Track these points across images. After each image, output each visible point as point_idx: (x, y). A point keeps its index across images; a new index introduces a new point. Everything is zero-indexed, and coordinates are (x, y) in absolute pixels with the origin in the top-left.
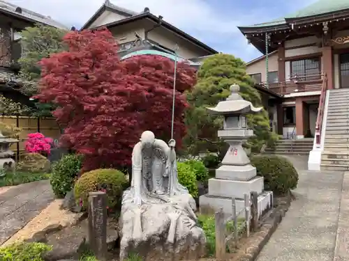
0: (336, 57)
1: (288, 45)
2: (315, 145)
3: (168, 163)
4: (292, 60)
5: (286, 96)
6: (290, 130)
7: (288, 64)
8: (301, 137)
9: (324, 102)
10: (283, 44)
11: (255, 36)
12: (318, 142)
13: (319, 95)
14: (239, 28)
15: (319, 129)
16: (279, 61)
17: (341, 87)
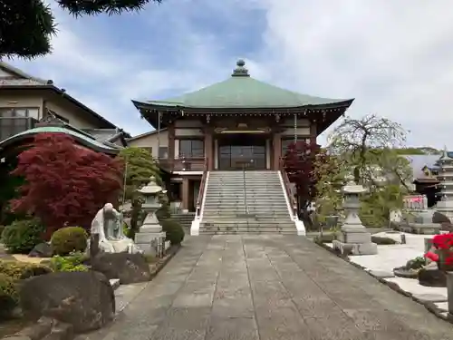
0: (216, 141)
1: (178, 124)
2: (196, 217)
3: (118, 222)
4: (181, 139)
5: (175, 173)
6: (177, 205)
7: (177, 142)
8: (186, 211)
9: (204, 182)
10: (173, 123)
11: (149, 111)
12: (199, 214)
13: (201, 175)
14: (134, 102)
15: (200, 204)
16: (170, 139)
17: (219, 169)
